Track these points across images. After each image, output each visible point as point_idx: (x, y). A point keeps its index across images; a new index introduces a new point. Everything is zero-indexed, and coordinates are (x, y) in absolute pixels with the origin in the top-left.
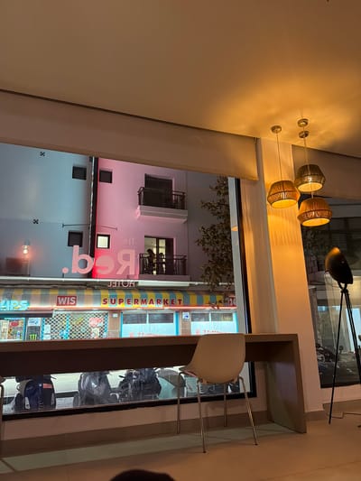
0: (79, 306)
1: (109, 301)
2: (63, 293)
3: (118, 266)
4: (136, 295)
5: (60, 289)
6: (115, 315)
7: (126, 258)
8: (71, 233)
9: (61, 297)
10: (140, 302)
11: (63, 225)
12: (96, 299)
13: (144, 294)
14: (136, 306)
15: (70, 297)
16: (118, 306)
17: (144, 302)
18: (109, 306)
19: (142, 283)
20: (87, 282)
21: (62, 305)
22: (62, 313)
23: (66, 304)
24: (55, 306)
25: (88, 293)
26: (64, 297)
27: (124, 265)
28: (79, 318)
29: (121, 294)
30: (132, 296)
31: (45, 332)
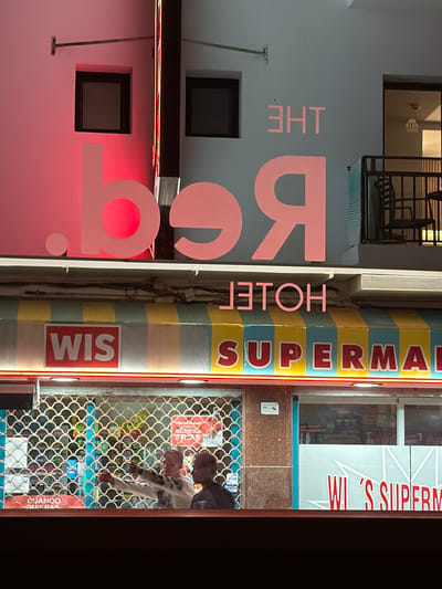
0: (128, 368)
1: (241, 351)
2: (67, 317)
3: (257, 226)
4: (352, 329)
5: (57, 302)
6: (269, 409)
7: (291, 191)
8: (84, 78)
9: (62, 332)
10: (365, 360)
11: (55, 46)
12: (193, 344)
13: (381, 324)
14: (351, 373)
15: (96, 332)
16: (277, 372)
17: (384, 358)
18: (243, 371)
19: (374, 280)
20: (154, 276)
21: (66, 362)
22: (65, 392)
23: (81, 362)
24: (38, 367)
25: (162, 319)
26: (72, 332)
27: (284, 219)
28: (134, 414)
29: (289, 326)
30: (333, 333)
31: (9, 463)
